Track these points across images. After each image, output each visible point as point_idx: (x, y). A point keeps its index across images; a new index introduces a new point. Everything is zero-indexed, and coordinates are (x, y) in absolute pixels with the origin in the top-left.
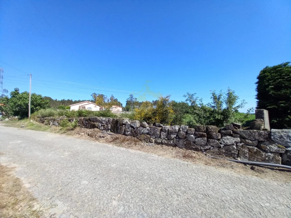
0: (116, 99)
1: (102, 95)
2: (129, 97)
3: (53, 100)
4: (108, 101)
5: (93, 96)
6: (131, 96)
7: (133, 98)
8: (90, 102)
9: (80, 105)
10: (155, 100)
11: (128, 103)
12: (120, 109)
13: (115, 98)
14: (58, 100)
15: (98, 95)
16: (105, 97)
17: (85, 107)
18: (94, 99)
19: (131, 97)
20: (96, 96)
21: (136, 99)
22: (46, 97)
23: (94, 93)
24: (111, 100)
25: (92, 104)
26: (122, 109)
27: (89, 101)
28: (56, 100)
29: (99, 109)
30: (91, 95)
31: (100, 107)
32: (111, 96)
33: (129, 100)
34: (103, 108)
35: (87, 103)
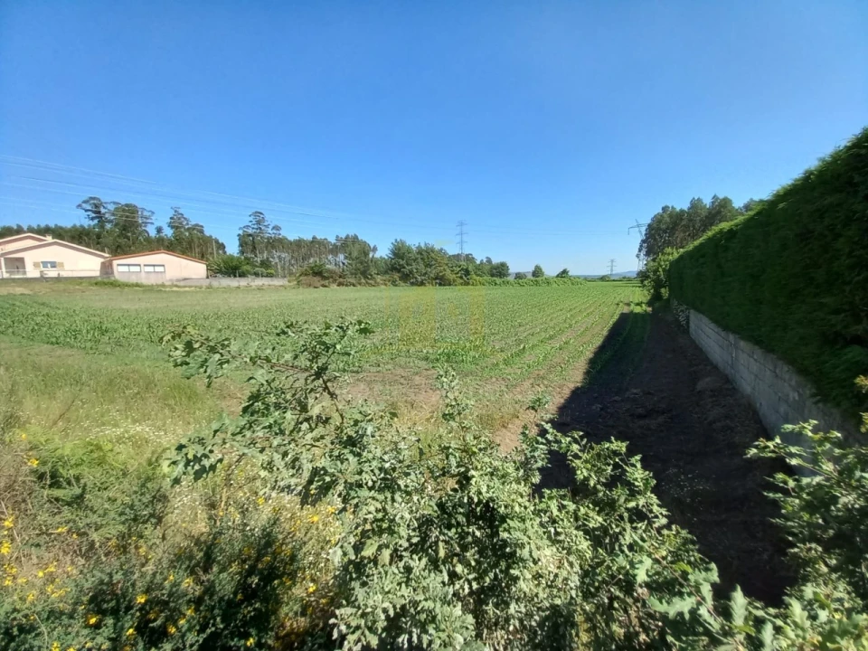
0: (197, 225)
1: (127, 205)
2: (251, 219)
4: (159, 230)
5: (86, 211)
6: (259, 218)
7: (267, 226)
8: (49, 239)
10: (343, 236)
11: (247, 242)
12: (195, 270)
13: (193, 223)
15: (111, 207)
16: (146, 213)
17: (21, 260)
18: (96, 221)
19: (259, 223)
20: (103, 210)
21: (277, 228)
23: (92, 198)
25: (57, 247)
26: (205, 266)
27: (45, 231)
29: (98, 267)
30: (79, 206)
31: (102, 260)
32: (171, 213)
33: (250, 231)
34: (115, 263)
35: (31, 242)
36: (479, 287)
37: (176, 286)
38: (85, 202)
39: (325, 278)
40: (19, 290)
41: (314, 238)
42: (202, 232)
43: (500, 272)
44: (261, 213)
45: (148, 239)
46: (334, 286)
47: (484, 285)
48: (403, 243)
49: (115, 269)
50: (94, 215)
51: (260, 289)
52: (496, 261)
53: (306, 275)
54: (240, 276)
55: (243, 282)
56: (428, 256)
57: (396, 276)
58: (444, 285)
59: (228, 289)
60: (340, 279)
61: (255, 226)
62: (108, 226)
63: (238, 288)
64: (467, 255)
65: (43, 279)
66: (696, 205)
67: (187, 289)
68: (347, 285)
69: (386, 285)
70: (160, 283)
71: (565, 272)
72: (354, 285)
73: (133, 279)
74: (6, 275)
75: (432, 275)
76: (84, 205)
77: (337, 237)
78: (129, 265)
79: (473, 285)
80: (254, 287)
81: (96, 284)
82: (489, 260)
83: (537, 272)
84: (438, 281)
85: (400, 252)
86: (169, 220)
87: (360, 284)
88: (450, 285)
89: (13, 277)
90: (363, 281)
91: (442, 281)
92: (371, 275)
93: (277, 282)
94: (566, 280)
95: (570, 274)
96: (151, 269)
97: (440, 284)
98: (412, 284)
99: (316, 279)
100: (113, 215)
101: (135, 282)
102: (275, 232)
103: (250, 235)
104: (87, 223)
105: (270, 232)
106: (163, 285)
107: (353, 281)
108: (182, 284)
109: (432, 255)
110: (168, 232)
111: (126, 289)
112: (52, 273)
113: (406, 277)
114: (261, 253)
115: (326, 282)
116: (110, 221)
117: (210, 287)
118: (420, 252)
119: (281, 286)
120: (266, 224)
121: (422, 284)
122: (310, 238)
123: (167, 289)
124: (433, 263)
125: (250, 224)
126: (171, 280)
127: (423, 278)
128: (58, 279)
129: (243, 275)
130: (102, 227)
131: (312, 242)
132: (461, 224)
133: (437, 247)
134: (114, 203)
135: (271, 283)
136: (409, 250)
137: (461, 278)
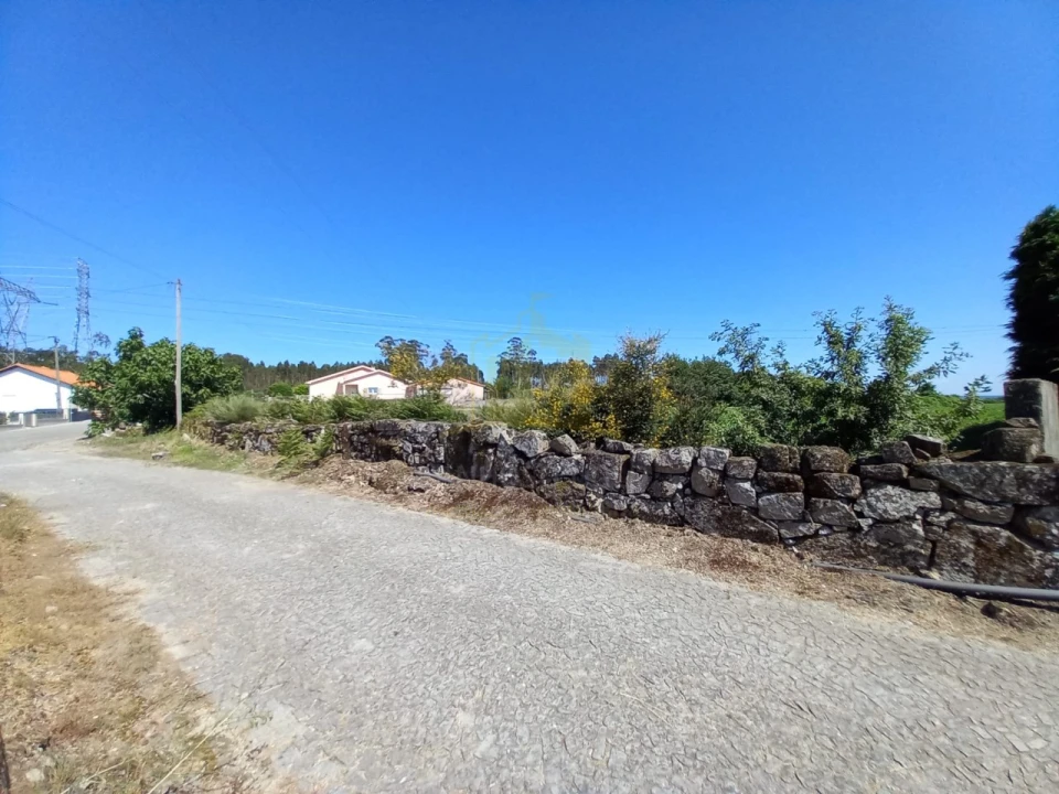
0: (463, 354)
1: (410, 341)
2: (509, 345)
3: (252, 364)
4: (435, 362)
5: (382, 348)
6: (516, 343)
7: (523, 351)
8: (373, 370)
9: (341, 380)
11: (507, 369)
12: (478, 391)
13: (459, 353)
14: (267, 366)
15: (398, 344)
16: (423, 348)
17: (356, 386)
18: (387, 356)
19: (516, 348)
20: (393, 347)
21: (533, 352)
22: (228, 354)
23: (387, 337)
24: (443, 358)
25: (379, 376)
26: (482, 389)
27: (370, 364)
28: (262, 364)
29: (404, 392)
30: (377, 345)
31: (407, 385)
32: (444, 345)
33: (507, 358)
35: (363, 373)
38: (381, 341)
41: (571, 360)
42: (466, 361)
49: (418, 393)
61: (513, 352)
76: (381, 344)
77: (595, 358)
86: (441, 352)
102: (531, 356)
103: (508, 361)
105: (526, 358)
110: (441, 363)
114: (517, 379)
125: (508, 350)
134: (401, 340)
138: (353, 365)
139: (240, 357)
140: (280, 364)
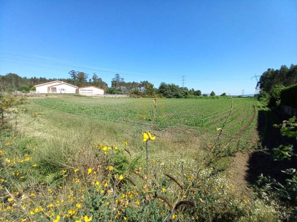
0: (100, 78)
1: (81, 73)
2: (115, 76)
4: (90, 80)
5: (71, 74)
7: (120, 78)
8: (63, 82)
9: (49, 85)
10: (143, 81)
11: (114, 83)
12: (101, 92)
13: (99, 78)
14: (28, 78)
15: (77, 73)
16: (86, 75)
17: (55, 88)
18: (73, 77)
19: (118, 77)
20: (75, 74)
21: (123, 79)
22: (10, 74)
23: (72, 71)
25: (64, 84)
26: (103, 91)
27: (61, 80)
29: (75, 91)
31: (76, 89)
32: (93, 75)
33: (115, 80)
34: (80, 89)
35: (58, 83)
36: (191, 99)
37: (96, 97)
38: (71, 72)
39: (138, 95)
40: (55, 97)
41: (134, 82)
42: (101, 80)
43: (198, 94)
44: (118, 74)
45: (87, 83)
46: (141, 98)
47: (192, 98)
48: (164, 83)
49: (80, 91)
50: (73, 76)
51: (119, 98)
52: (196, 90)
53: (133, 94)
54: (113, 94)
55: (114, 96)
56: (173, 88)
57: (162, 94)
58: (178, 98)
59: (110, 98)
60: (143, 95)
61: (116, 79)
62: (76, 79)
63: (112, 97)
64: (185, 88)
65: (61, 94)
66: (283, 68)
67: (99, 98)
68: (145, 97)
69: (158, 97)
70: (91, 96)
71: (224, 94)
72: (147, 97)
73: (84, 94)
74: (51, 93)
75: (174, 95)
76: (70, 73)
77: (141, 81)
78: (83, 90)
79: (188, 98)
80: (117, 97)
81: (75, 95)
82: (193, 90)
83: (213, 94)
84: (176, 97)
85: (163, 87)
86: (92, 77)
87: (150, 97)
88: (180, 98)
89: (53, 93)
90: (150, 96)
91: (178, 96)
92: (153, 94)
93: (124, 96)
94: (224, 97)
95: (226, 95)
96: (89, 91)
97: (177, 98)
98: (167, 97)
99: (136, 95)
100: (78, 75)
101: (85, 95)
102: (122, 80)
103: (115, 81)
104: (71, 78)
105: (121, 80)
106: (92, 96)
107: (147, 96)
108: (97, 96)
109: (174, 87)
110: (92, 81)
111: (82, 97)
112: (63, 92)
113: (165, 95)
114: (118, 87)
115: (139, 96)
116: (77, 77)
117: (105, 97)
118: (170, 86)
119: (125, 97)
120: (119, 78)
121: (170, 97)
122: (132, 82)
123: (93, 98)
124: (174, 90)
125: (115, 78)
126: (94, 95)
127: (171, 95)
128: (65, 94)
129: (114, 94)
130: (75, 79)
131: (133, 83)
132: (183, 77)
133: (176, 85)
134: (78, 72)
135: (122, 96)
136: (166, 86)
137: (184, 95)
138: (56, 80)
139: (16, 75)
140: (32, 78)
